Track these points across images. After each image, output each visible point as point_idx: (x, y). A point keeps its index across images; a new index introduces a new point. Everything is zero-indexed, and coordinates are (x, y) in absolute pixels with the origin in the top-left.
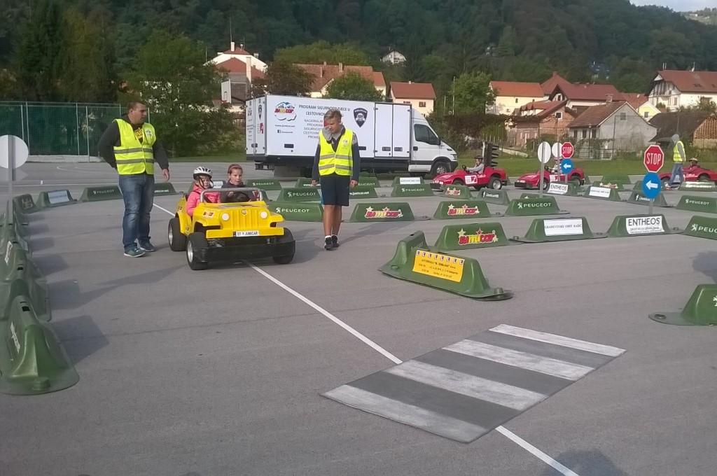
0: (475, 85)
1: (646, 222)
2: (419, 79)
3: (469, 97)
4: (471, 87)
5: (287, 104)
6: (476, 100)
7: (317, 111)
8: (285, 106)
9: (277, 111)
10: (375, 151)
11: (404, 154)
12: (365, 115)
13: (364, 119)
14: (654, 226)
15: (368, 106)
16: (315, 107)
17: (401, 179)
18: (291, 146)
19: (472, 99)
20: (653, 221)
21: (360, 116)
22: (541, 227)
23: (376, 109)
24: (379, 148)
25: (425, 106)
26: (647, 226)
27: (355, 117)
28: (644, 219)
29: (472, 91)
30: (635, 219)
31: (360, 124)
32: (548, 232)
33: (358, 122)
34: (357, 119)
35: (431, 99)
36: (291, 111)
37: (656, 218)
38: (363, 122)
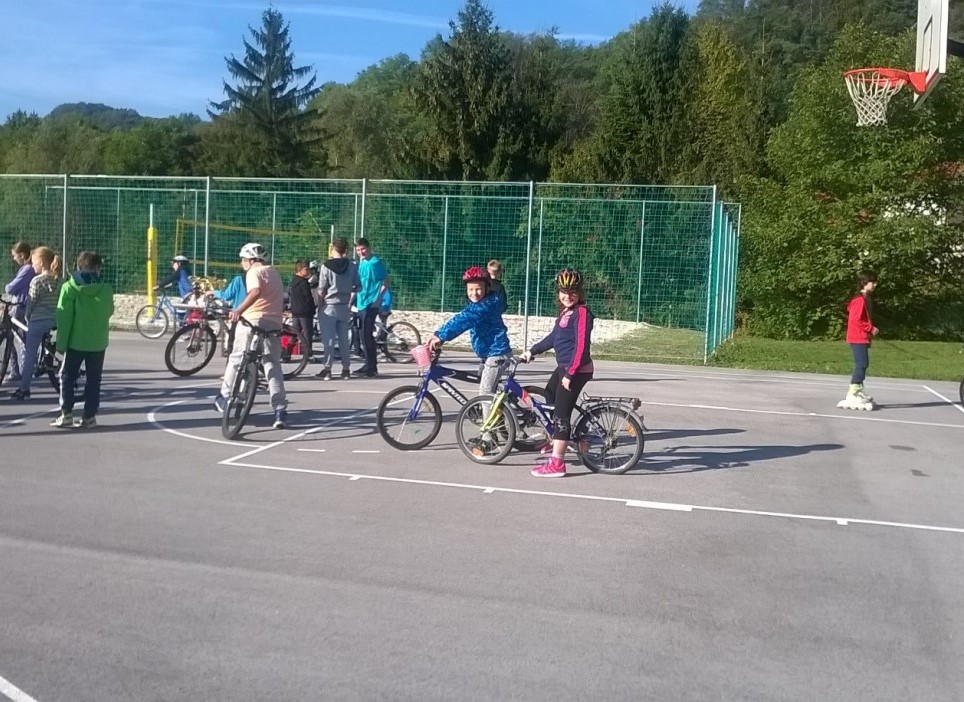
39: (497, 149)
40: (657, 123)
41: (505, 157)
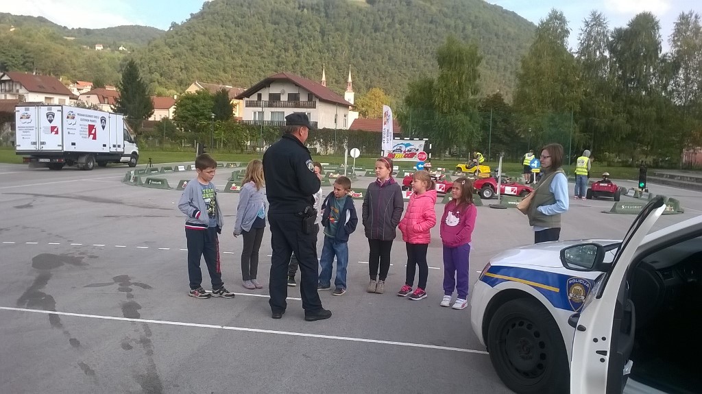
5: (71, 112)
7: (85, 118)
8: (71, 114)
10: (110, 148)
11: (120, 150)
12: (106, 122)
13: (105, 125)
18: (74, 144)
21: (103, 122)
24: (111, 145)
31: (103, 128)
33: (102, 126)
34: (102, 124)
36: (74, 118)
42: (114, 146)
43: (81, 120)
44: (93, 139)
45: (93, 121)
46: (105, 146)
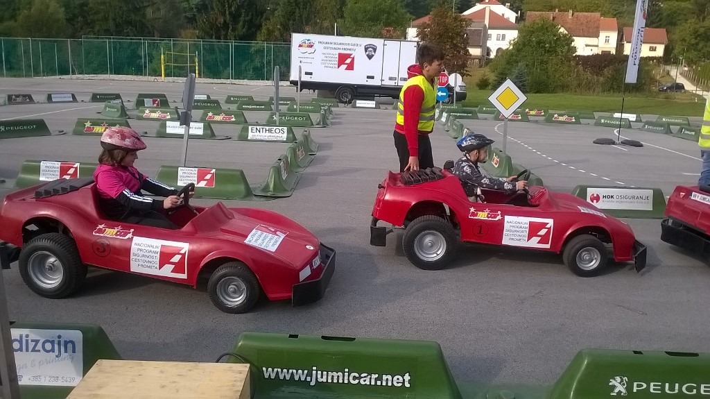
0: (702, 30)
1: (270, 131)
2: (655, 25)
3: (693, 41)
4: (697, 32)
5: (308, 40)
6: (701, 45)
7: (333, 46)
8: (307, 42)
9: (300, 46)
10: (382, 80)
12: (375, 50)
13: (373, 53)
14: (278, 135)
15: (378, 42)
16: (331, 43)
17: (357, 101)
18: (311, 74)
19: (697, 44)
20: (277, 131)
21: (370, 52)
22: (164, 126)
23: (384, 45)
24: (386, 77)
25: (655, 50)
26: (270, 134)
27: (366, 51)
28: (267, 128)
29: (698, 35)
30: (258, 127)
31: (370, 57)
32: (169, 131)
33: (368, 56)
34: (367, 53)
35: (663, 43)
36: (311, 46)
37: (280, 128)
38: (373, 55)
39: (242, 18)
40: (302, 10)
41: (245, 21)
42: (391, 79)
43: (325, 48)
44: (347, 69)
45: (350, 50)
46: (372, 78)
